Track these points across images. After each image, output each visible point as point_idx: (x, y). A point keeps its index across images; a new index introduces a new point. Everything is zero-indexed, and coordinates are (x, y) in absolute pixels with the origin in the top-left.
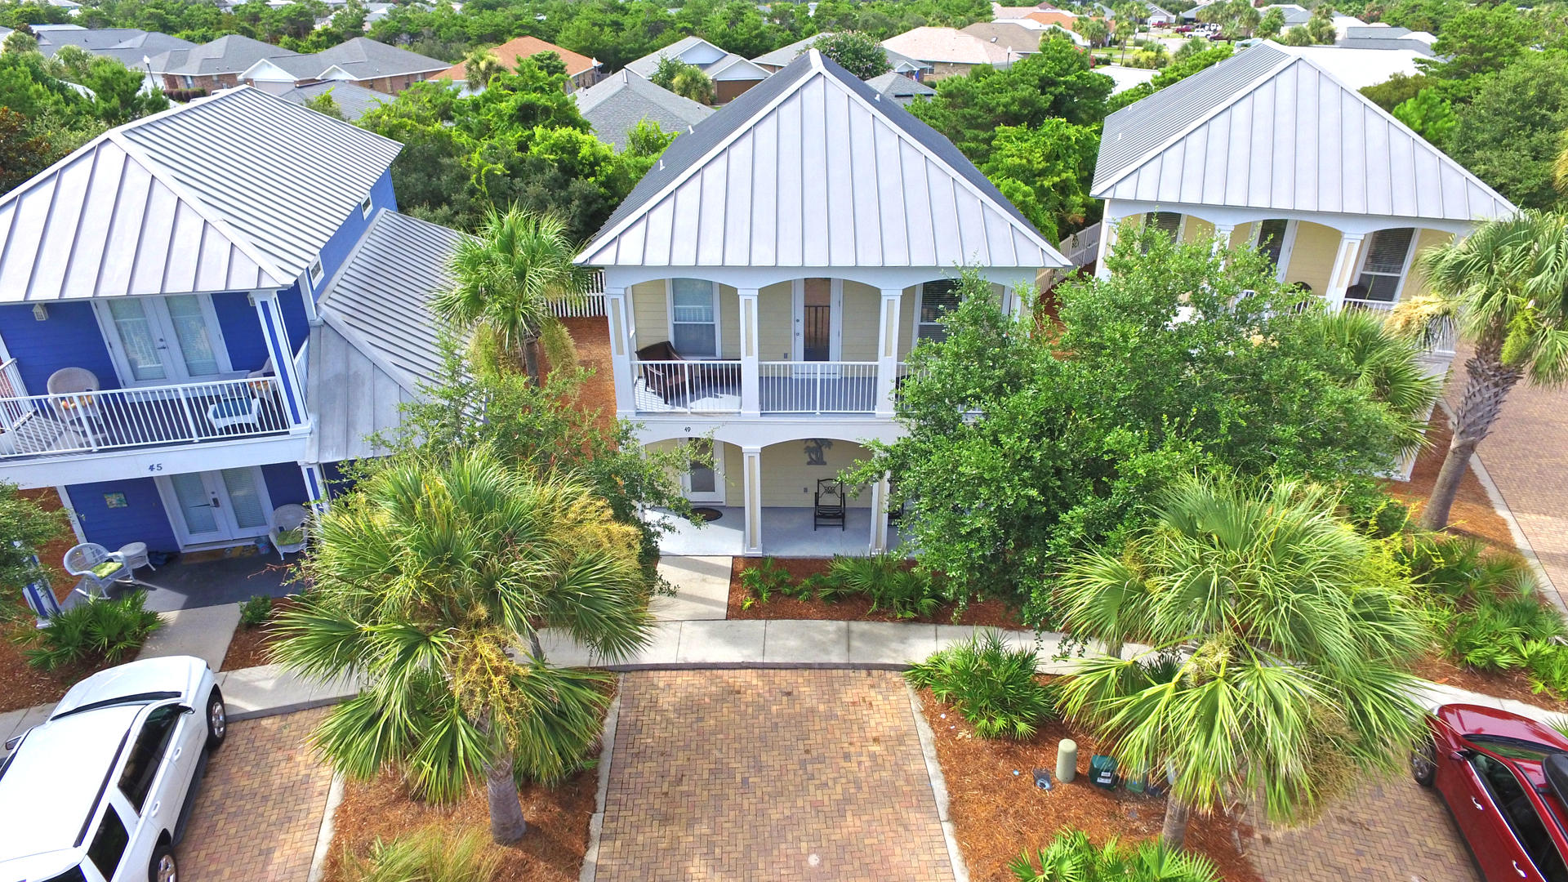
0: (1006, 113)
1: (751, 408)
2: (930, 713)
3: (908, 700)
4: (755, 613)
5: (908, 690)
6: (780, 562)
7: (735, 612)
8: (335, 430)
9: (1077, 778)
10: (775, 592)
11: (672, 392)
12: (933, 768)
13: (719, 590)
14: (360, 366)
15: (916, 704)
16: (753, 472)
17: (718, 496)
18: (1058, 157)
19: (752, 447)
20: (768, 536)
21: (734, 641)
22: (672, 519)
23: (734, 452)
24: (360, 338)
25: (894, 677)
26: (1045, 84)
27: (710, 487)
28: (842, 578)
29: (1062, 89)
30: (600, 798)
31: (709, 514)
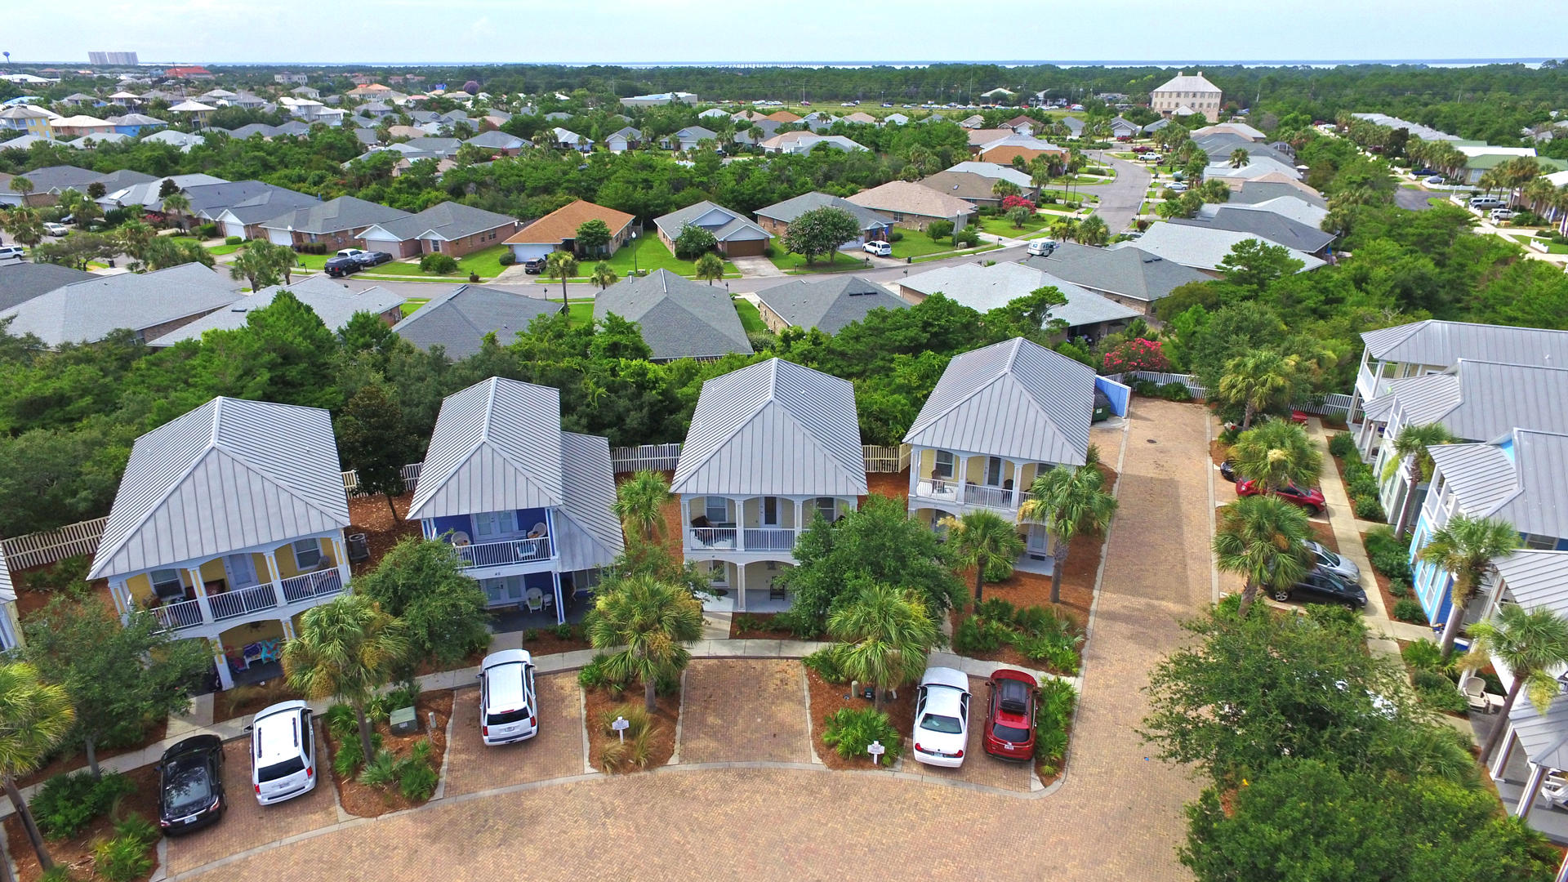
0: (900, 346)
1: (740, 548)
2: (809, 675)
3: (802, 671)
4: (742, 637)
5: (802, 667)
6: (752, 615)
7: (733, 636)
8: (567, 558)
9: (860, 696)
10: (750, 627)
11: (706, 539)
12: (806, 693)
13: (727, 626)
14: (575, 529)
15: (804, 672)
16: (741, 575)
17: (726, 584)
18: (928, 377)
19: (741, 564)
20: (749, 603)
21: (734, 648)
22: (710, 597)
23: (733, 566)
24: (573, 516)
25: (797, 662)
26: (926, 326)
27: (722, 580)
28: (779, 622)
29: (936, 329)
30: (682, 702)
31: (721, 593)
